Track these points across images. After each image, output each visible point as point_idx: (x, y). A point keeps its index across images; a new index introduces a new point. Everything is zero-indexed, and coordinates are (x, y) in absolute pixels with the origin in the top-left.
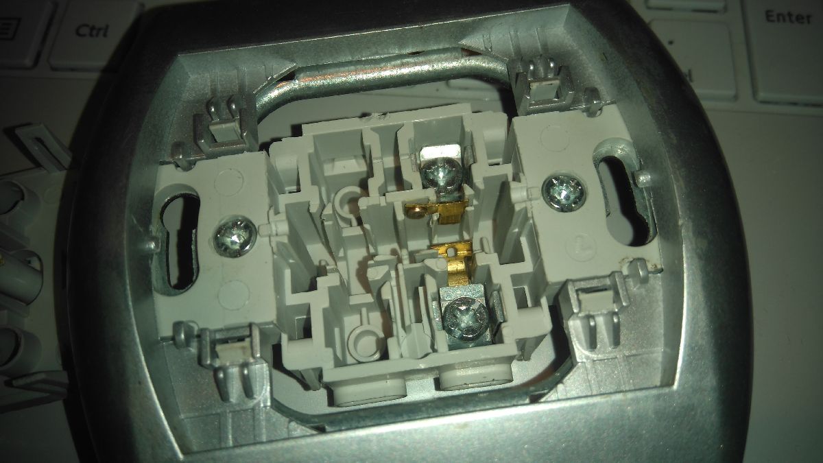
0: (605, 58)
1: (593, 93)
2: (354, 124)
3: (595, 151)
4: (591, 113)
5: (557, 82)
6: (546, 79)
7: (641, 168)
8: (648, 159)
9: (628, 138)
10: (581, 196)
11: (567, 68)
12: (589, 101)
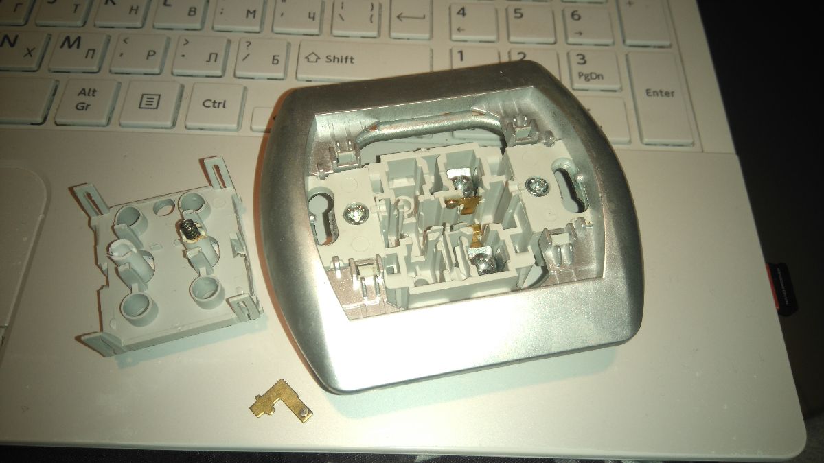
0: (555, 115)
1: (550, 134)
2: (410, 155)
3: (553, 165)
4: (549, 145)
5: (529, 128)
6: (522, 126)
7: (578, 173)
8: (581, 168)
9: (569, 157)
10: (547, 189)
11: (534, 120)
12: (547, 138)
